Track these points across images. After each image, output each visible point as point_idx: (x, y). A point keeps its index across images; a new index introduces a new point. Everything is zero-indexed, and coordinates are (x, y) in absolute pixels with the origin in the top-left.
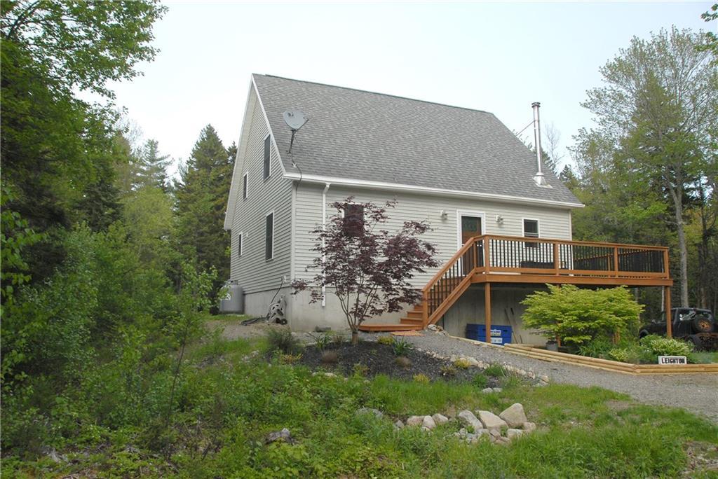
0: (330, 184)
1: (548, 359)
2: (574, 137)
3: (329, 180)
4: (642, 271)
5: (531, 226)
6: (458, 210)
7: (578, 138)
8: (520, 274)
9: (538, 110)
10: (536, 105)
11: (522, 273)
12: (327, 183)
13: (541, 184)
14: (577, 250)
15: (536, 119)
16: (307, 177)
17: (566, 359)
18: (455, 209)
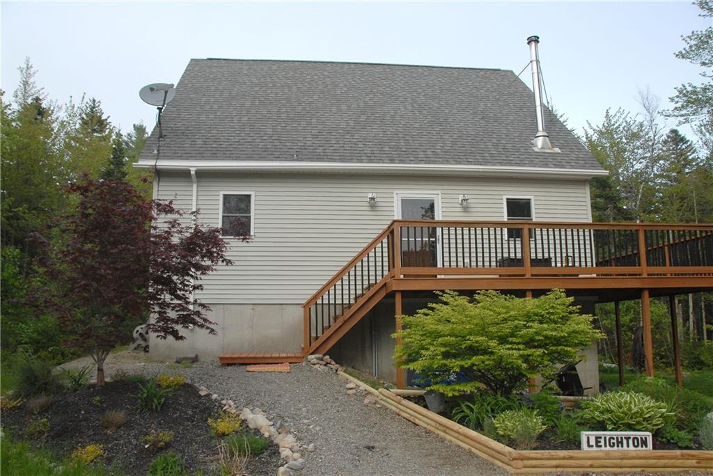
0: (195, 169)
1: (417, 421)
2: (672, 100)
3: (193, 165)
4: (700, 265)
5: (519, 208)
6: (396, 192)
7: (676, 99)
8: (498, 277)
9: (536, 47)
10: (534, 40)
11: (500, 276)
12: (191, 169)
13: (542, 148)
14: (601, 238)
15: (534, 58)
16: (164, 164)
17: (433, 424)
18: (390, 191)
